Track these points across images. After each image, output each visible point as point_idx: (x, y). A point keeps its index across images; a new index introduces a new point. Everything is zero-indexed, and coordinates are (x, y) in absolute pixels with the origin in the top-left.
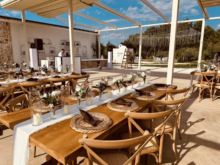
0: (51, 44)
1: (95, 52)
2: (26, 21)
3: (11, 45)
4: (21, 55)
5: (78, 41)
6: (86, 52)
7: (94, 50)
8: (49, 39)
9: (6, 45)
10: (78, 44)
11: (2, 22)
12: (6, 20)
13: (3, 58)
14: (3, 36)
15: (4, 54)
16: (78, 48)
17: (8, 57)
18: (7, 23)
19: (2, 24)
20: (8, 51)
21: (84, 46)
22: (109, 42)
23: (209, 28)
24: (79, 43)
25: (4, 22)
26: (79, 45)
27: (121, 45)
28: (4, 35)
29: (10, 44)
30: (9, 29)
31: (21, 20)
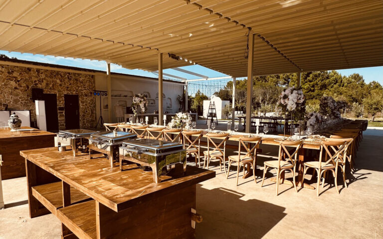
1: (182, 106)
2: (112, 73)
4: (104, 109)
6: (171, 105)
7: (180, 103)
8: (132, 92)
9: (90, 99)
11: (88, 75)
12: (92, 73)
13: (87, 111)
14: (88, 89)
15: (88, 107)
17: (92, 110)
18: (93, 76)
20: (92, 104)
21: (169, 98)
22: (199, 91)
23: (335, 74)
25: (90, 75)
27: (214, 96)
30: (94, 82)
31: (106, 72)
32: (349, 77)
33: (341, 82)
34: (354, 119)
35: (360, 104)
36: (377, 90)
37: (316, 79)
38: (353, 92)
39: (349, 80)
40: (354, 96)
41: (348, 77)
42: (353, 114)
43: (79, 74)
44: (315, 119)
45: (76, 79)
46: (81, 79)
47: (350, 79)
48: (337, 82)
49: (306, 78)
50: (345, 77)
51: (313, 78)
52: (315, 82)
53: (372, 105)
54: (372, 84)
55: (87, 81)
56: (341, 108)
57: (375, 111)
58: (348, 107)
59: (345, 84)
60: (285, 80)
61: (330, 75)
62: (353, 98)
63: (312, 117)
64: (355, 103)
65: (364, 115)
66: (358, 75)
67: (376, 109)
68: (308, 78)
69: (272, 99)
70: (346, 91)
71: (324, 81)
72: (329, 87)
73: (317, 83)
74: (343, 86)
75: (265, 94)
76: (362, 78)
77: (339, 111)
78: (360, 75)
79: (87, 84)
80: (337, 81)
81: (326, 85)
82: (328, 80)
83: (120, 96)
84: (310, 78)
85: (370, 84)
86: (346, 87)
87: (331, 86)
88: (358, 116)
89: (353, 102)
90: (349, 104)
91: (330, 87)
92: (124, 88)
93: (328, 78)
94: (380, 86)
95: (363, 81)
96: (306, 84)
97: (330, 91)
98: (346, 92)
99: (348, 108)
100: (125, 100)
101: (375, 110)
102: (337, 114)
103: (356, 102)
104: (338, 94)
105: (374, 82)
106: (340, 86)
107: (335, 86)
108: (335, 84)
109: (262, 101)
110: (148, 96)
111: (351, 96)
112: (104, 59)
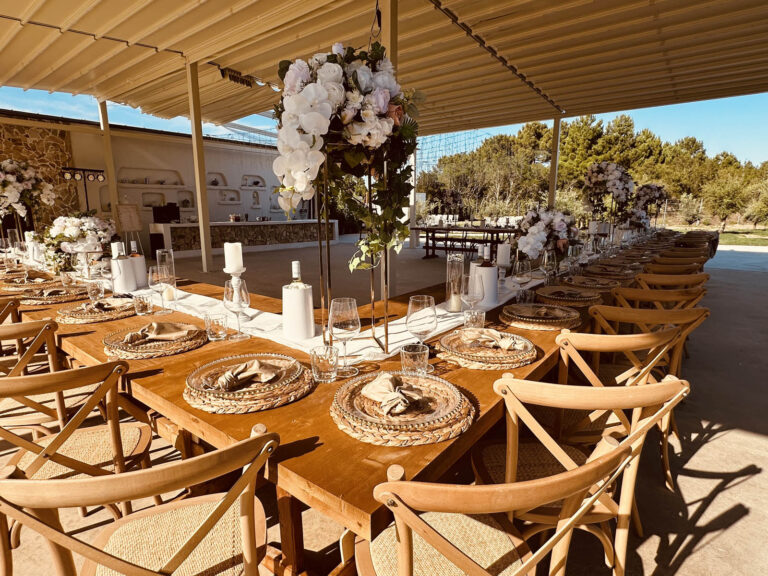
0: (182, 184)
2: (113, 127)
3: (76, 188)
4: (103, 211)
5: (257, 174)
8: (176, 172)
10: (256, 183)
11: (49, 130)
12: (61, 127)
14: (52, 165)
16: (256, 192)
18: (63, 134)
19: (51, 134)
20: (67, 201)
23: (648, 138)
24: (259, 180)
25: (55, 132)
26: (261, 184)
28: (56, 162)
29: (71, 185)
30: (69, 148)
31: (98, 125)
32: (676, 145)
33: (660, 154)
34: (682, 228)
35: (695, 197)
36: (731, 169)
37: (610, 148)
38: (682, 174)
39: (675, 151)
40: (684, 182)
41: (673, 144)
42: (681, 217)
43: (21, 129)
44: (544, 235)
45: (14, 141)
46: (30, 141)
47: (679, 148)
48: (651, 154)
49: (589, 147)
50: (667, 145)
51: (604, 147)
52: (608, 155)
53: (721, 198)
54: (722, 158)
55: (48, 145)
56: (651, 201)
57: (727, 212)
58: (672, 203)
59: (668, 159)
60: (550, 152)
61: (638, 140)
62: (681, 185)
63: (532, 230)
64: (685, 195)
65: (703, 220)
66: (694, 141)
67: (731, 206)
68: (594, 147)
69: (519, 189)
70: (668, 170)
71: (626, 153)
72: (635, 165)
73: (611, 156)
74: (662, 162)
75: (506, 179)
76: (702, 146)
77: (646, 209)
78: (698, 140)
79: (49, 153)
80: (651, 152)
81: (629, 160)
82: (633, 150)
83: (145, 181)
84: (597, 147)
85: (717, 159)
86: (669, 163)
87: (639, 161)
88: (690, 223)
89: (681, 193)
90: (673, 198)
91: (636, 163)
92: (155, 163)
93: (633, 146)
94: (736, 161)
95: (704, 152)
96: (590, 158)
97: (637, 172)
98: (668, 173)
99: (669, 205)
100: (160, 191)
101: (728, 208)
102: (639, 218)
103: (688, 193)
104: (652, 178)
105: (725, 155)
106: (657, 162)
107: (647, 162)
108: (648, 157)
109: (501, 193)
110: (221, 182)
111: (679, 181)
112: (88, 91)
